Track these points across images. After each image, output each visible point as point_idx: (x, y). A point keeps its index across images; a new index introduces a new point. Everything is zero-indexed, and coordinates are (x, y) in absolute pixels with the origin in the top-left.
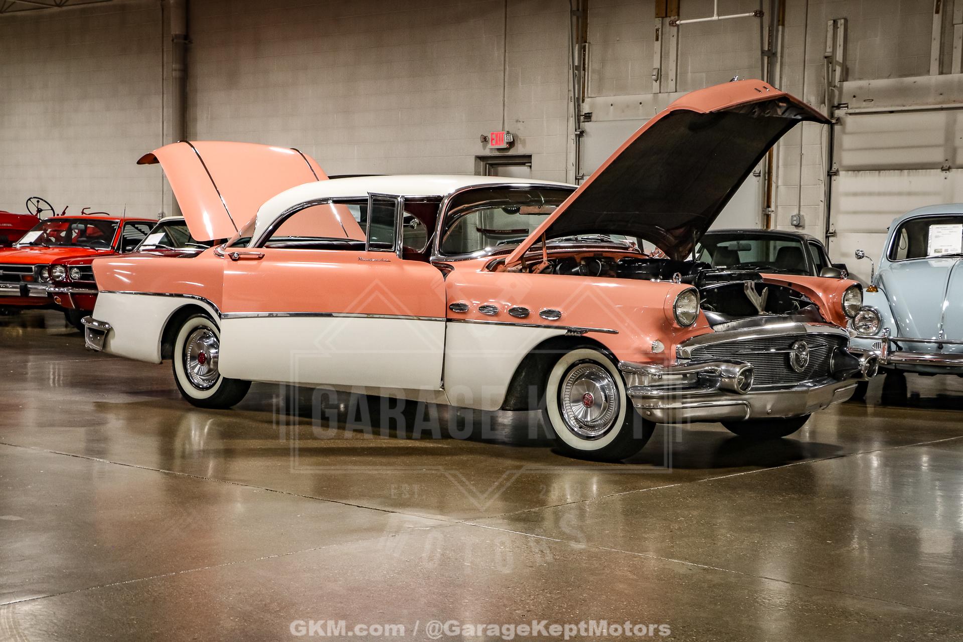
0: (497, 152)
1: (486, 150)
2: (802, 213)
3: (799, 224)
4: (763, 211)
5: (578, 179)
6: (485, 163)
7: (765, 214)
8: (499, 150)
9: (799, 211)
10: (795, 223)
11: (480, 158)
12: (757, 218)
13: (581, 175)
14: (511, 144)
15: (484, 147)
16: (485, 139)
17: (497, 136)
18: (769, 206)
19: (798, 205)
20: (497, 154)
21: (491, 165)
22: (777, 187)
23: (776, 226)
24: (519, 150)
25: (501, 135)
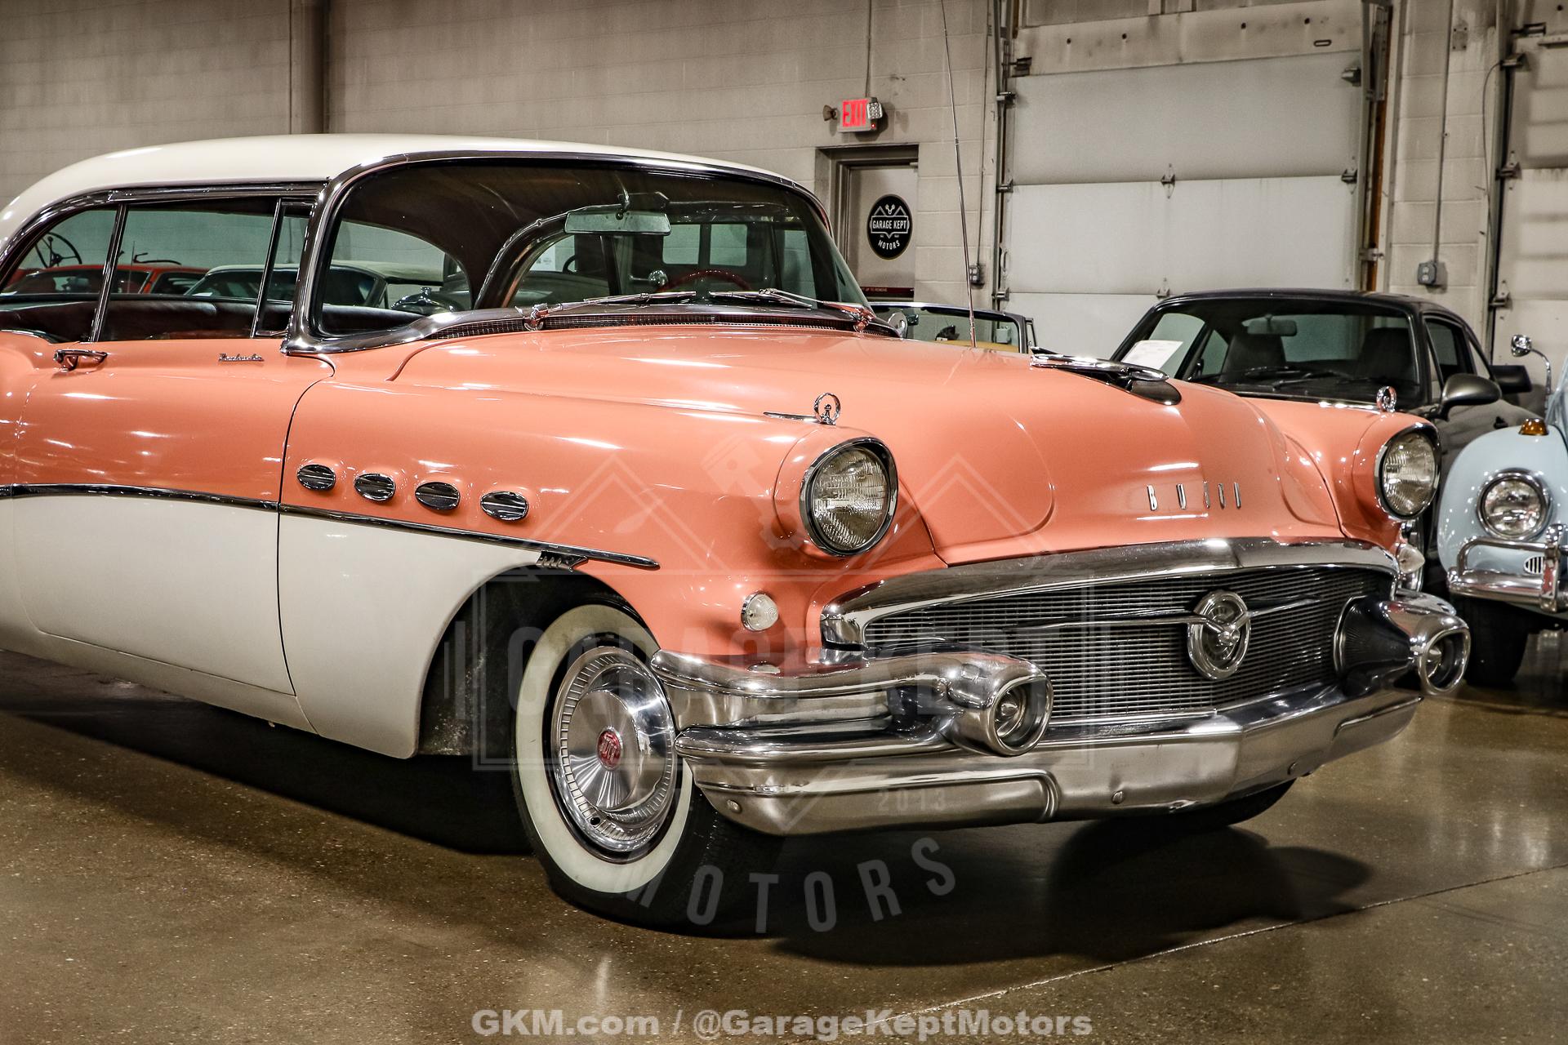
0: (855, 139)
1: (835, 136)
2: (1441, 259)
3: (1434, 281)
4: (1360, 254)
5: (1003, 192)
6: (835, 161)
7: (1363, 262)
8: (859, 134)
9: (1436, 254)
10: (1425, 278)
11: (825, 152)
12: (1349, 269)
13: (1007, 182)
14: (881, 123)
15: (833, 130)
16: (831, 114)
17: (853, 107)
18: (1373, 244)
19: (1433, 241)
20: (855, 143)
21: (849, 165)
22: (1392, 204)
23: (1388, 285)
24: (896, 135)
25: (861, 105)
